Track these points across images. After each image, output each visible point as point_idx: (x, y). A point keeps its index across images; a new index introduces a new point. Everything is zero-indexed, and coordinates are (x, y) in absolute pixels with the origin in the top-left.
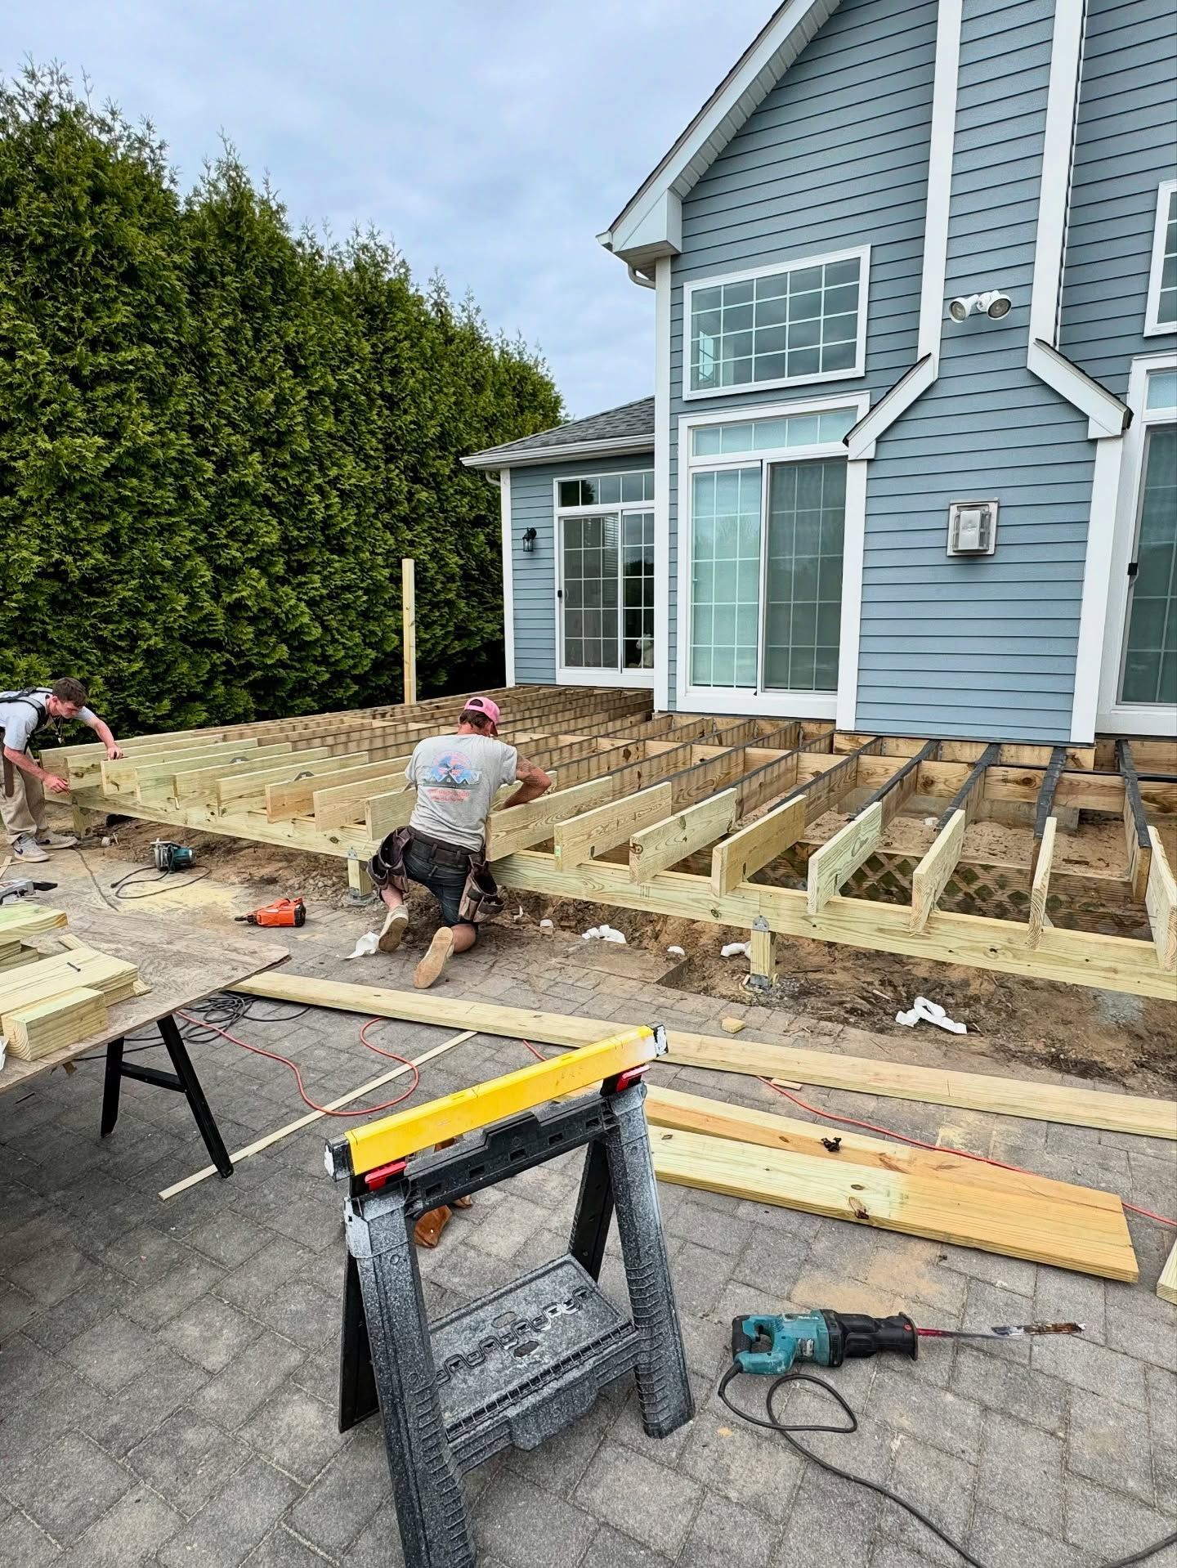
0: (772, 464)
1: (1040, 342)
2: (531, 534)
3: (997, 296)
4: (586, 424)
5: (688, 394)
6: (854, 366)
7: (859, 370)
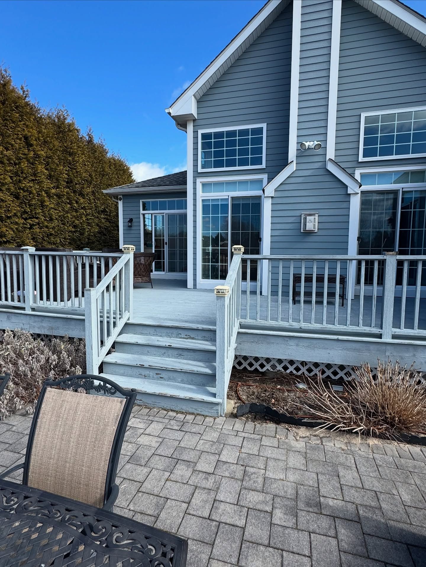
0: (232, 197)
1: (330, 160)
2: (131, 221)
3: (316, 143)
4: (153, 181)
5: (200, 170)
6: (262, 164)
7: (264, 166)
